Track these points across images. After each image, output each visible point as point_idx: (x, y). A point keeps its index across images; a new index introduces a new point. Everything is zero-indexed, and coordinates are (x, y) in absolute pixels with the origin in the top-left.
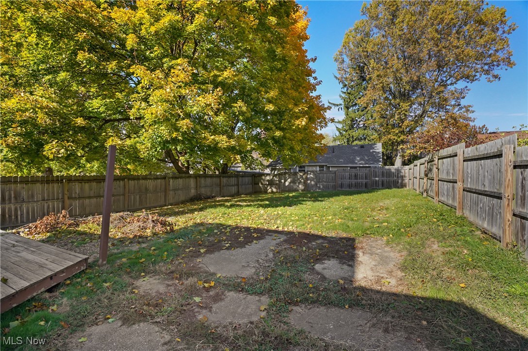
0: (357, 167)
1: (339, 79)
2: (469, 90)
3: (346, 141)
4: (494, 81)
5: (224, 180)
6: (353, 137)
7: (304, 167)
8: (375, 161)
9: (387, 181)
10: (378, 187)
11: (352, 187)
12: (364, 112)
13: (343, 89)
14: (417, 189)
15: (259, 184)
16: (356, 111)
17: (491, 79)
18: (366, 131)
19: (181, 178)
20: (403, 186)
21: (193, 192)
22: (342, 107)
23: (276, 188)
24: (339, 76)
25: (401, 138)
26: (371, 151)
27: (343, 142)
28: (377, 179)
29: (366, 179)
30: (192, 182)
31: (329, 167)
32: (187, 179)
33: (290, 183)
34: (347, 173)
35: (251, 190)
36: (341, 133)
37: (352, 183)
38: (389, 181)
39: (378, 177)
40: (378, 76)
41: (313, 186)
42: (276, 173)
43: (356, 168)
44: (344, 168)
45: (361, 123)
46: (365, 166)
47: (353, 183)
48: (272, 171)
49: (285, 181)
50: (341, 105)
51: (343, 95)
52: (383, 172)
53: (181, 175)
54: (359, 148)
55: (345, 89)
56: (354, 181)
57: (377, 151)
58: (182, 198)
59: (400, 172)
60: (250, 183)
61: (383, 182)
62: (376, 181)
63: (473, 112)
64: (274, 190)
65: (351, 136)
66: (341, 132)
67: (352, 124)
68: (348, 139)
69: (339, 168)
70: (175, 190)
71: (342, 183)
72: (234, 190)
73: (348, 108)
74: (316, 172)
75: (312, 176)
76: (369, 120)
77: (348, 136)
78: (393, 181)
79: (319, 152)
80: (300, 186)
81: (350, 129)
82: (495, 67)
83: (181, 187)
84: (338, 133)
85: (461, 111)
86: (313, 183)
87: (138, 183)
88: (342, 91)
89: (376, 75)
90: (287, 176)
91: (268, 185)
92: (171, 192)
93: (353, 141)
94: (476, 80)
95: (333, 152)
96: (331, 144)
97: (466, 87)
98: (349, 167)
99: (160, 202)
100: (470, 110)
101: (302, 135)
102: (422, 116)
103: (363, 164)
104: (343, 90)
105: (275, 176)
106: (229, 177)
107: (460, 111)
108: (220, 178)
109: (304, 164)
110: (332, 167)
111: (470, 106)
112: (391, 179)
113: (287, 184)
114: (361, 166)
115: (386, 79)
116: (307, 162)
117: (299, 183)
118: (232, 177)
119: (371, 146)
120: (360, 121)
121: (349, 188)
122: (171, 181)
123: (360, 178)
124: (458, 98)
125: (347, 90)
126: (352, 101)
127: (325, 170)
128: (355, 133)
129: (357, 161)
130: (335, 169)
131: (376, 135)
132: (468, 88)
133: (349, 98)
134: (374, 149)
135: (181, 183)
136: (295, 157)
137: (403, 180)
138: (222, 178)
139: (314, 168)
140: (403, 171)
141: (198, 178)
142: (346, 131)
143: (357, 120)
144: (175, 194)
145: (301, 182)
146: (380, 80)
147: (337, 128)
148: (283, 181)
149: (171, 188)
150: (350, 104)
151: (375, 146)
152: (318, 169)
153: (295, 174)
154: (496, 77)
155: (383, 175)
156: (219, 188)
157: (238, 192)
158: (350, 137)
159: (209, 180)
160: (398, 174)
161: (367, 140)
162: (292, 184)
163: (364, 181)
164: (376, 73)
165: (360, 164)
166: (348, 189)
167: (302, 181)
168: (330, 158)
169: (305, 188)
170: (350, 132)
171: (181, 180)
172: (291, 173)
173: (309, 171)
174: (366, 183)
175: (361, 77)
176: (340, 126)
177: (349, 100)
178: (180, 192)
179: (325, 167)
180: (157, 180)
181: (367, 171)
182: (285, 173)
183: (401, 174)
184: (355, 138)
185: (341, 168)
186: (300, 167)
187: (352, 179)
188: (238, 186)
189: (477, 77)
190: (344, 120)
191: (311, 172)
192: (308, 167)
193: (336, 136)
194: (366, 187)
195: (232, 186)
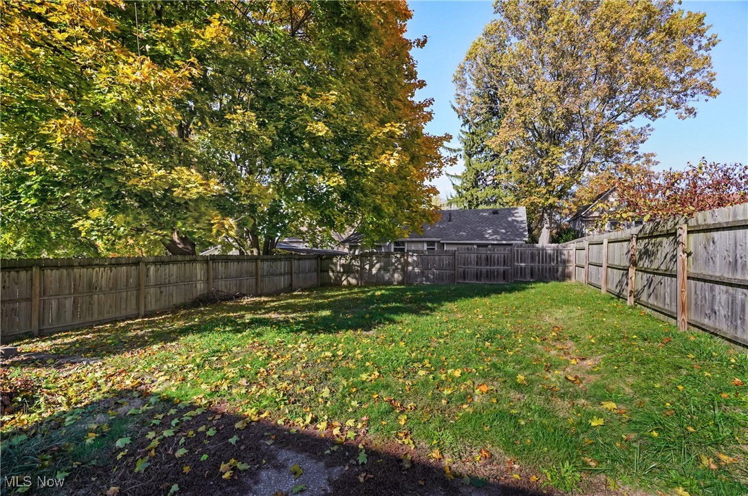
0: (489, 244)
1: (457, 111)
2: (651, 130)
3: (466, 205)
4: (688, 118)
5: (265, 266)
6: (477, 199)
7: (403, 243)
8: (517, 236)
9: (539, 269)
10: (525, 277)
11: (481, 276)
12: (494, 162)
13: (463, 127)
14: (603, 286)
15: (328, 271)
16: (483, 161)
17: (684, 115)
18: (497, 190)
19: (174, 262)
20: (565, 276)
21: (200, 287)
22: (462, 153)
23: (355, 278)
24: (457, 106)
25: (550, 201)
26: (510, 219)
27: (462, 207)
28: (523, 264)
29: (504, 265)
30: (199, 270)
31: (443, 244)
32: (187, 265)
33: (379, 270)
34: (473, 255)
35: (314, 281)
36: (459, 192)
37: (481, 271)
38: (542, 269)
39: (525, 262)
40: (517, 105)
41: (416, 275)
42: (357, 253)
43: (486, 245)
44: (469, 246)
45: (491, 178)
46: (500, 242)
47: (484, 271)
48: (350, 249)
49: (372, 266)
50: (459, 150)
51: (464, 136)
52: (532, 253)
53: (174, 258)
54: (490, 214)
55: (467, 126)
56: (484, 268)
57: (519, 219)
58: (177, 299)
59: (561, 254)
60: (313, 269)
61: (532, 269)
62: (521, 267)
63: (657, 163)
64: (353, 281)
65: (475, 197)
66: (460, 190)
67: (476, 179)
68: (470, 202)
69: (460, 246)
70: (159, 285)
71: (464, 272)
72: (283, 281)
73: (470, 156)
74: (423, 252)
75: (415, 258)
76: (501, 173)
77: (469, 198)
78: (550, 269)
79: (427, 219)
80: (396, 275)
81: (473, 188)
82: (689, 97)
83: (173, 279)
84: (454, 193)
85: (639, 162)
86: (416, 270)
87: (68, 274)
88: (461, 131)
89: (514, 104)
90: (374, 258)
91: (344, 272)
92: (152, 290)
93: (478, 205)
94: (660, 116)
95: (450, 221)
96: (445, 208)
97: (649, 125)
98: (476, 244)
99: (126, 309)
100: (653, 160)
101: (398, 187)
102: (579, 169)
103: (497, 240)
104: (463, 129)
105: (354, 257)
106: (275, 260)
107: (636, 162)
108: (256, 263)
109: (403, 239)
110: (447, 244)
111: (652, 155)
112: (547, 266)
113: (374, 271)
114: (495, 242)
115: (530, 109)
116: (406, 236)
117: (394, 271)
118: (280, 260)
119: (510, 212)
120: (488, 176)
121: (477, 280)
122: (152, 268)
123: (494, 262)
124: (635, 142)
125: (469, 129)
126: (476, 145)
127: (436, 249)
128: (481, 194)
129: (487, 236)
130: (454, 248)
131: (510, 197)
132: (650, 128)
133: (473, 140)
134: (514, 216)
135: (175, 274)
136: (384, 226)
137: (565, 267)
138: (259, 262)
139: (419, 247)
140: (565, 252)
141: (211, 262)
142: (467, 190)
143: (483, 174)
144: (161, 292)
145: (397, 268)
146: (520, 111)
147: (454, 185)
148: (367, 267)
149: (152, 282)
150: (474, 149)
151: (516, 211)
152: (426, 247)
153: (388, 255)
154: (691, 111)
155: (533, 259)
156: (254, 280)
157: (291, 285)
158: (473, 199)
159: (233, 267)
160: (557, 256)
161: (498, 204)
162: (382, 272)
163: (502, 268)
164: (515, 101)
165: (493, 240)
166: (474, 282)
167: (399, 266)
168: (445, 229)
169: (403, 279)
170: (473, 191)
171: (175, 266)
172: (381, 253)
173: (411, 251)
174: (504, 272)
175: (491, 108)
176: (458, 183)
177: (472, 143)
178: (172, 289)
179: (436, 244)
180: (119, 268)
181: (506, 252)
182: (371, 254)
183: (563, 257)
184: (480, 200)
185: (463, 247)
186: (397, 244)
187: (481, 265)
188: (291, 274)
189: (660, 113)
190: (463, 174)
191: (414, 252)
192: (409, 244)
193: (452, 197)
194: (504, 279)
195: (281, 274)
